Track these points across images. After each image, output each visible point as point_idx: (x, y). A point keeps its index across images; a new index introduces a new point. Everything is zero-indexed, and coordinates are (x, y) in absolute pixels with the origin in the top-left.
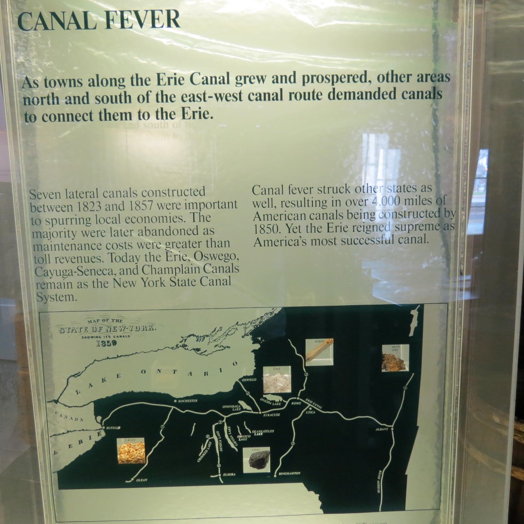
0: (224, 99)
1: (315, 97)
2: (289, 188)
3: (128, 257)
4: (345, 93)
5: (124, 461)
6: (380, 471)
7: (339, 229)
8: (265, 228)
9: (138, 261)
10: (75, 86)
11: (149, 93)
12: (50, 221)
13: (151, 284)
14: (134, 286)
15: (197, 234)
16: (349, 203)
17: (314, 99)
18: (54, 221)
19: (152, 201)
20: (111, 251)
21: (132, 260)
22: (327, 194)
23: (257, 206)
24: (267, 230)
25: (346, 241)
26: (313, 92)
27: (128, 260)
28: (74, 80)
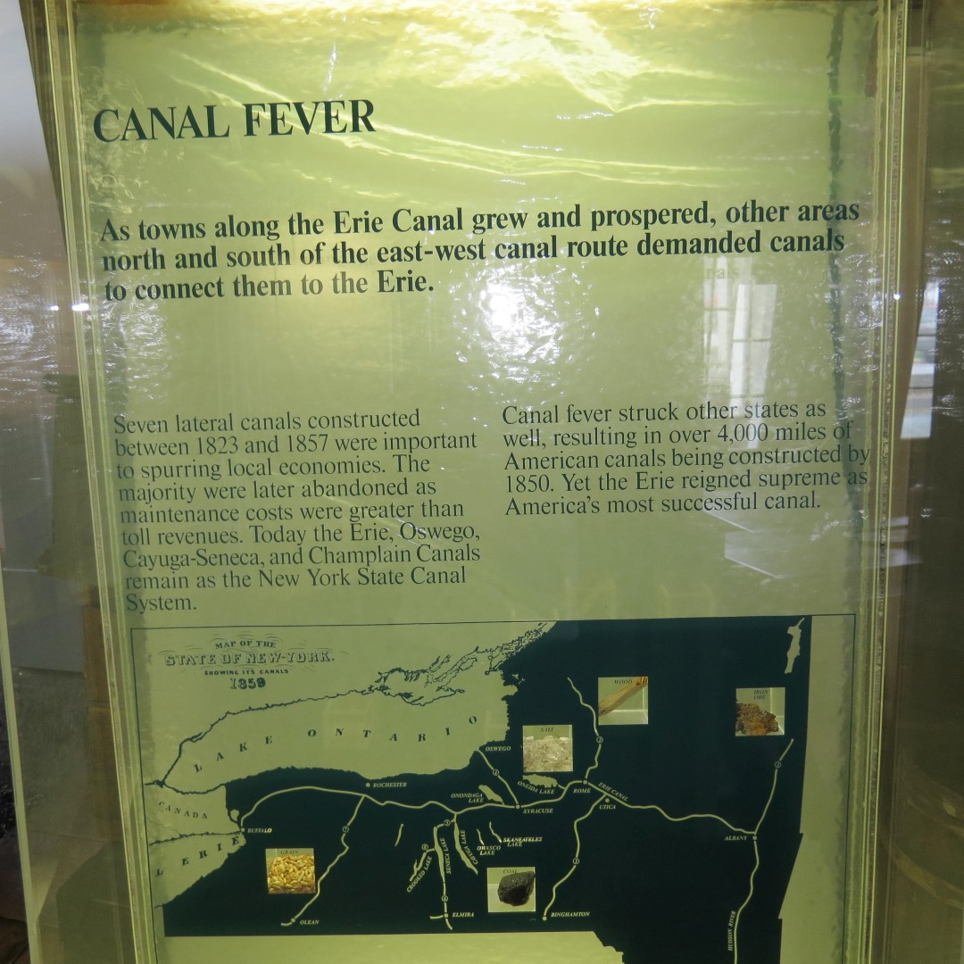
0: (453, 255)
1: (615, 251)
2: (569, 411)
3: (285, 532)
4: (669, 242)
5: (278, 889)
6: (733, 913)
7: (657, 483)
8: (526, 483)
9: (302, 540)
10: (192, 236)
11: (321, 246)
12: (150, 471)
13: (325, 579)
14: (295, 584)
15: (406, 493)
16: (675, 436)
17: (612, 253)
18: (156, 470)
19: (327, 435)
20: (256, 522)
21: (291, 539)
22: (636, 422)
23: (511, 443)
24: (530, 486)
25: (670, 504)
26: (612, 242)
27: (285, 539)
28: (191, 226)
